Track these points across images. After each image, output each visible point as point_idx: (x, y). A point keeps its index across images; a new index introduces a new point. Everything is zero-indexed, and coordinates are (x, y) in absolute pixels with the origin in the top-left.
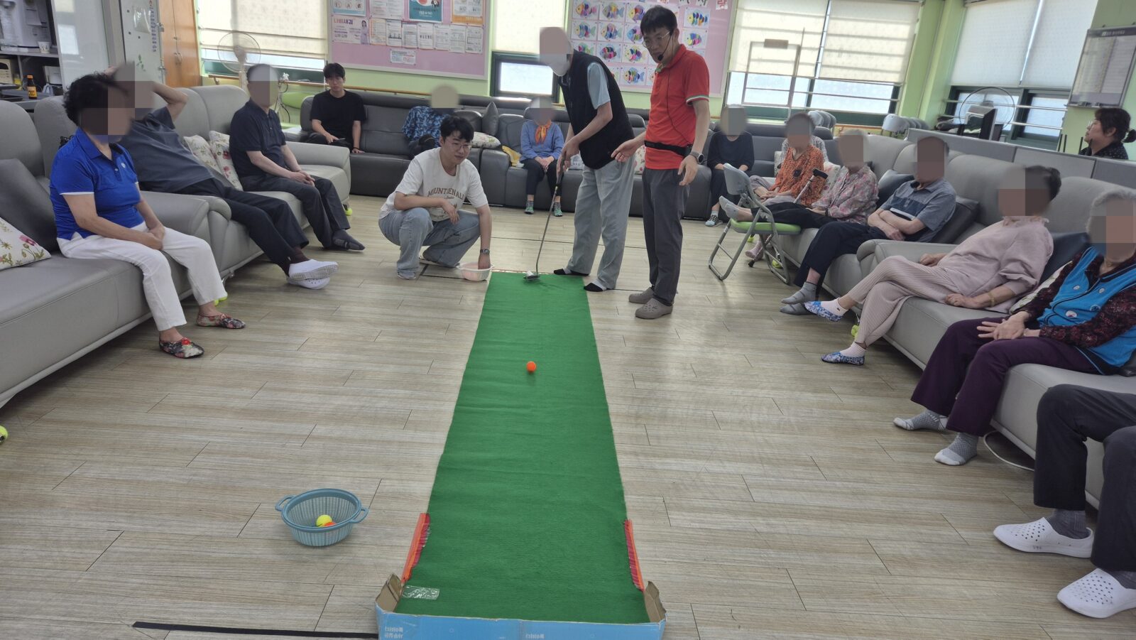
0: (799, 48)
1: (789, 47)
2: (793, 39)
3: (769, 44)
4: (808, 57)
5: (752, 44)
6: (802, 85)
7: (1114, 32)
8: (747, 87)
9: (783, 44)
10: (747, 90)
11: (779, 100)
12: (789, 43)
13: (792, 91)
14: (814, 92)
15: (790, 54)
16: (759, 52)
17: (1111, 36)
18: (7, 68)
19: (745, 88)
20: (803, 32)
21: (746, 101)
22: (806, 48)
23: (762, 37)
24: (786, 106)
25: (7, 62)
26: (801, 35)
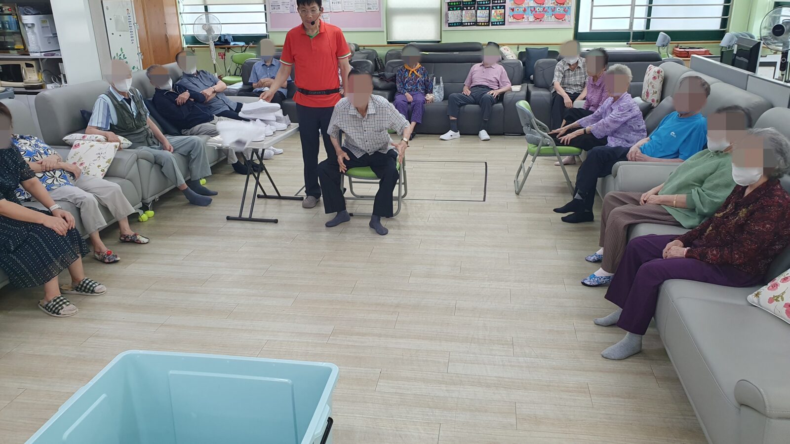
6: (641, 12)
8: (593, 17)
10: (593, 20)
11: (622, 26)
13: (632, 18)
14: (652, 16)
18: (33, 67)
19: (591, 18)
21: (593, 29)
24: (629, 30)
25: (33, 63)
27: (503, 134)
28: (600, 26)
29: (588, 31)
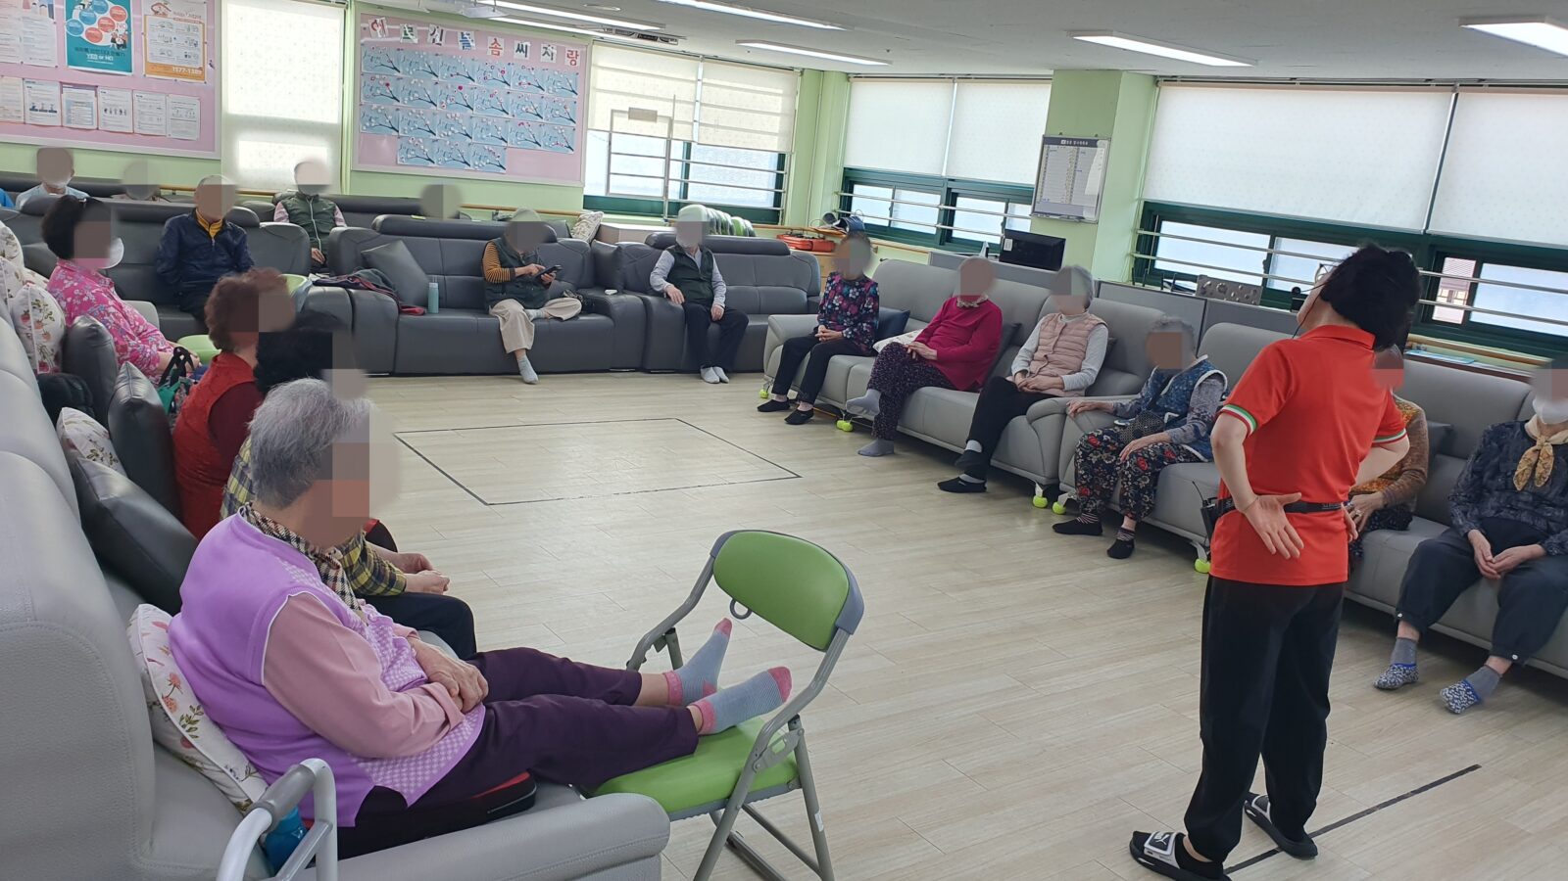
0: (671, 121)
1: (658, 120)
2: (664, 109)
3: (634, 114)
4: (681, 132)
5: (613, 111)
6: (676, 170)
7: (1075, 142)
8: (612, 171)
9: (652, 116)
10: (612, 176)
11: (652, 190)
12: (658, 114)
13: (667, 178)
14: (690, 179)
15: (661, 128)
16: (622, 123)
17: (1072, 145)
19: (609, 173)
20: (674, 101)
21: (611, 191)
22: (678, 122)
23: (625, 104)
24: (662, 198)
26: (672, 104)
27: (608, 371)
28: (622, 187)
29: (602, 193)
